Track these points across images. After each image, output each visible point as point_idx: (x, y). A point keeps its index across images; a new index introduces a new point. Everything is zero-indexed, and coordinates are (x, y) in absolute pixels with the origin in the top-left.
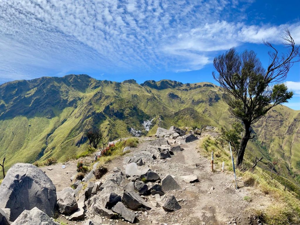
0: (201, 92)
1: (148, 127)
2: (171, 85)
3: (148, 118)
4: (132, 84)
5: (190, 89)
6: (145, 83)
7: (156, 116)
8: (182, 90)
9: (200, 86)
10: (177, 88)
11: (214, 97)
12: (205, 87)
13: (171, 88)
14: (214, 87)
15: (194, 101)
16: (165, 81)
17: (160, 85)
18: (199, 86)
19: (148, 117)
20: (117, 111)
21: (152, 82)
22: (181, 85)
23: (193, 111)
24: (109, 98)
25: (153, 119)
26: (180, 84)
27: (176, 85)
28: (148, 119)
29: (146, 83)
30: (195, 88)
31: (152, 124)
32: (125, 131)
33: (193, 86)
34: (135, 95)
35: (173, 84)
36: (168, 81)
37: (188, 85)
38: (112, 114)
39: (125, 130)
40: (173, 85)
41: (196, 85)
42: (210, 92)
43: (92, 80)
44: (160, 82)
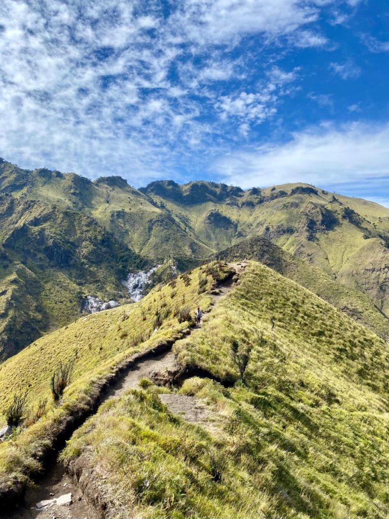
0: (285, 206)
1: (137, 291)
2: (214, 194)
3: (143, 264)
4: (117, 189)
5: (261, 202)
6: (149, 186)
7: (165, 261)
8: (240, 205)
9: (283, 194)
10: (228, 201)
11: (320, 217)
12: (296, 195)
13: (212, 201)
14: (317, 194)
15: (271, 229)
16: (199, 184)
17: (188, 193)
18: (280, 192)
19: (141, 261)
20: (53, 241)
21: (167, 184)
22: (240, 193)
23: (267, 246)
24: (36, 206)
25: (155, 269)
26: (237, 191)
27: (225, 192)
28: (142, 269)
29: (152, 188)
30: (273, 198)
31: (150, 282)
32: (69, 304)
33: (268, 193)
34: (119, 212)
35: (218, 191)
36: (207, 184)
37: (255, 191)
38: (32, 251)
39: (71, 302)
40: (218, 193)
41: (274, 191)
42: (310, 205)
43: (7, 168)
44: (188, 187)
